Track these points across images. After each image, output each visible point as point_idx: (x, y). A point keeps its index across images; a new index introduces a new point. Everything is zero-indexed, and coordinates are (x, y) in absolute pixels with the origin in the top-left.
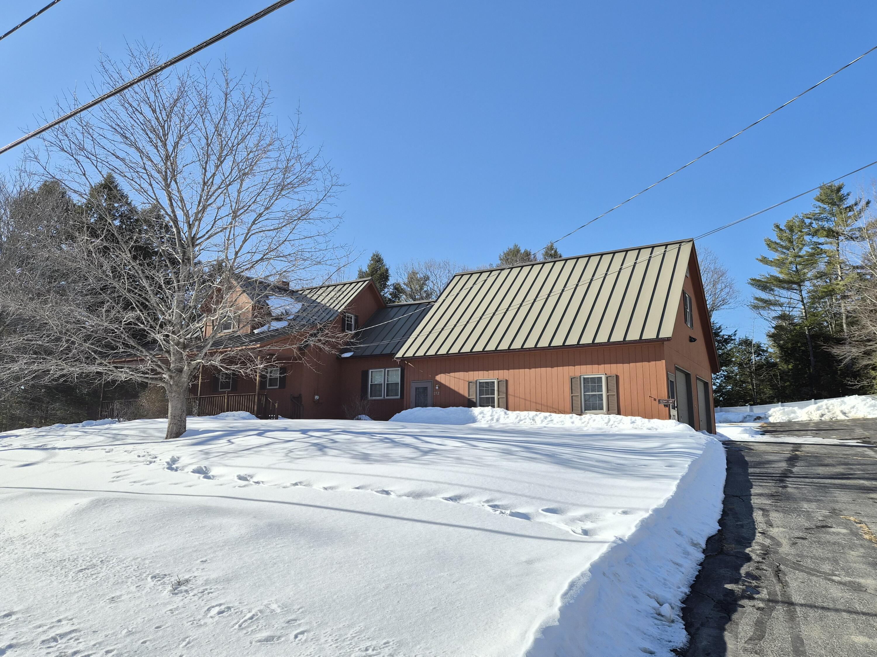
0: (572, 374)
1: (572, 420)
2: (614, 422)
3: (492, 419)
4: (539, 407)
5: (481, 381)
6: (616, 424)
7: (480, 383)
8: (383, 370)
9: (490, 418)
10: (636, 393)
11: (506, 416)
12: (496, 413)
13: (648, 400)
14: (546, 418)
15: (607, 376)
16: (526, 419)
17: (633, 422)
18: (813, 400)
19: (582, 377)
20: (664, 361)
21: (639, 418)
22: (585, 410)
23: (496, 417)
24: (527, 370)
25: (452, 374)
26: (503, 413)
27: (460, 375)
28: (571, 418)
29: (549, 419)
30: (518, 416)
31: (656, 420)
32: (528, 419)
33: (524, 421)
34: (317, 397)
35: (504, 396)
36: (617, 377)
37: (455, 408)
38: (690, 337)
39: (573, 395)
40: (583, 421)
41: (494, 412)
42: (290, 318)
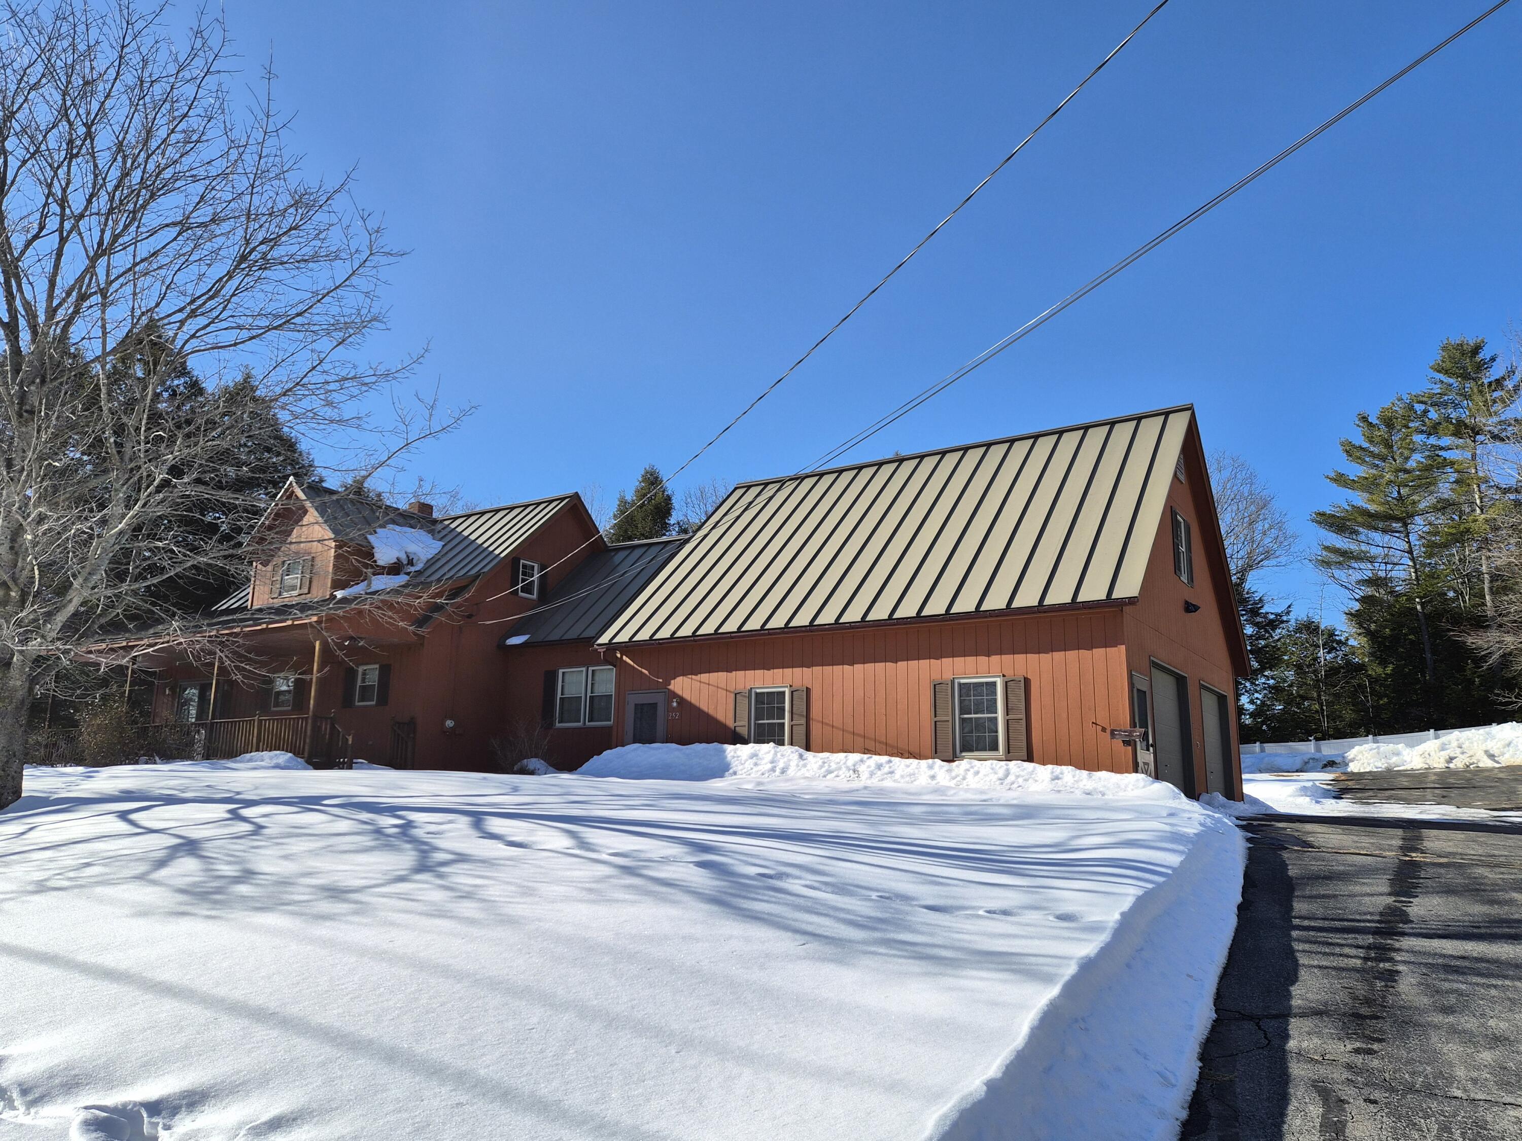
0: (936, 677)
1: (932, 773)
2: (1018, 777)
3: (773, 770)
4: (870, 745)
5: (758, 691)
6: (1020, 780)
7: (757, 694)
8: (584, 669)
9: (769, 766)
10: (1065, 715)
11: (802, 763)
12: (782, 755)
13: (1091, 731)
14: (879, 767)
15: (1006, 679)
16: (840, 769)
17: (1057, 778)
18: (1432, 731)
19: (956, 681)
20: (1123, 648)
21: (1070, 768)
22: (961, 752)
23: (781, 765)
24: (847, 667)
25: (704, 677)
26: (795, 756)
27: (719, 678)
28: (931, 767)
29: (886, 769)
30: (824, 763)
31: (1104, 772)
32: (844, 769)
33: (835, 773)
34: (449, 723)
35: (803, 721)
36: (1027, 681)
37: (704, 745)
38: (1187, 602)
39: (938, 719)
40: (953, 774)
41: (779, 755)
42: (412, 569)
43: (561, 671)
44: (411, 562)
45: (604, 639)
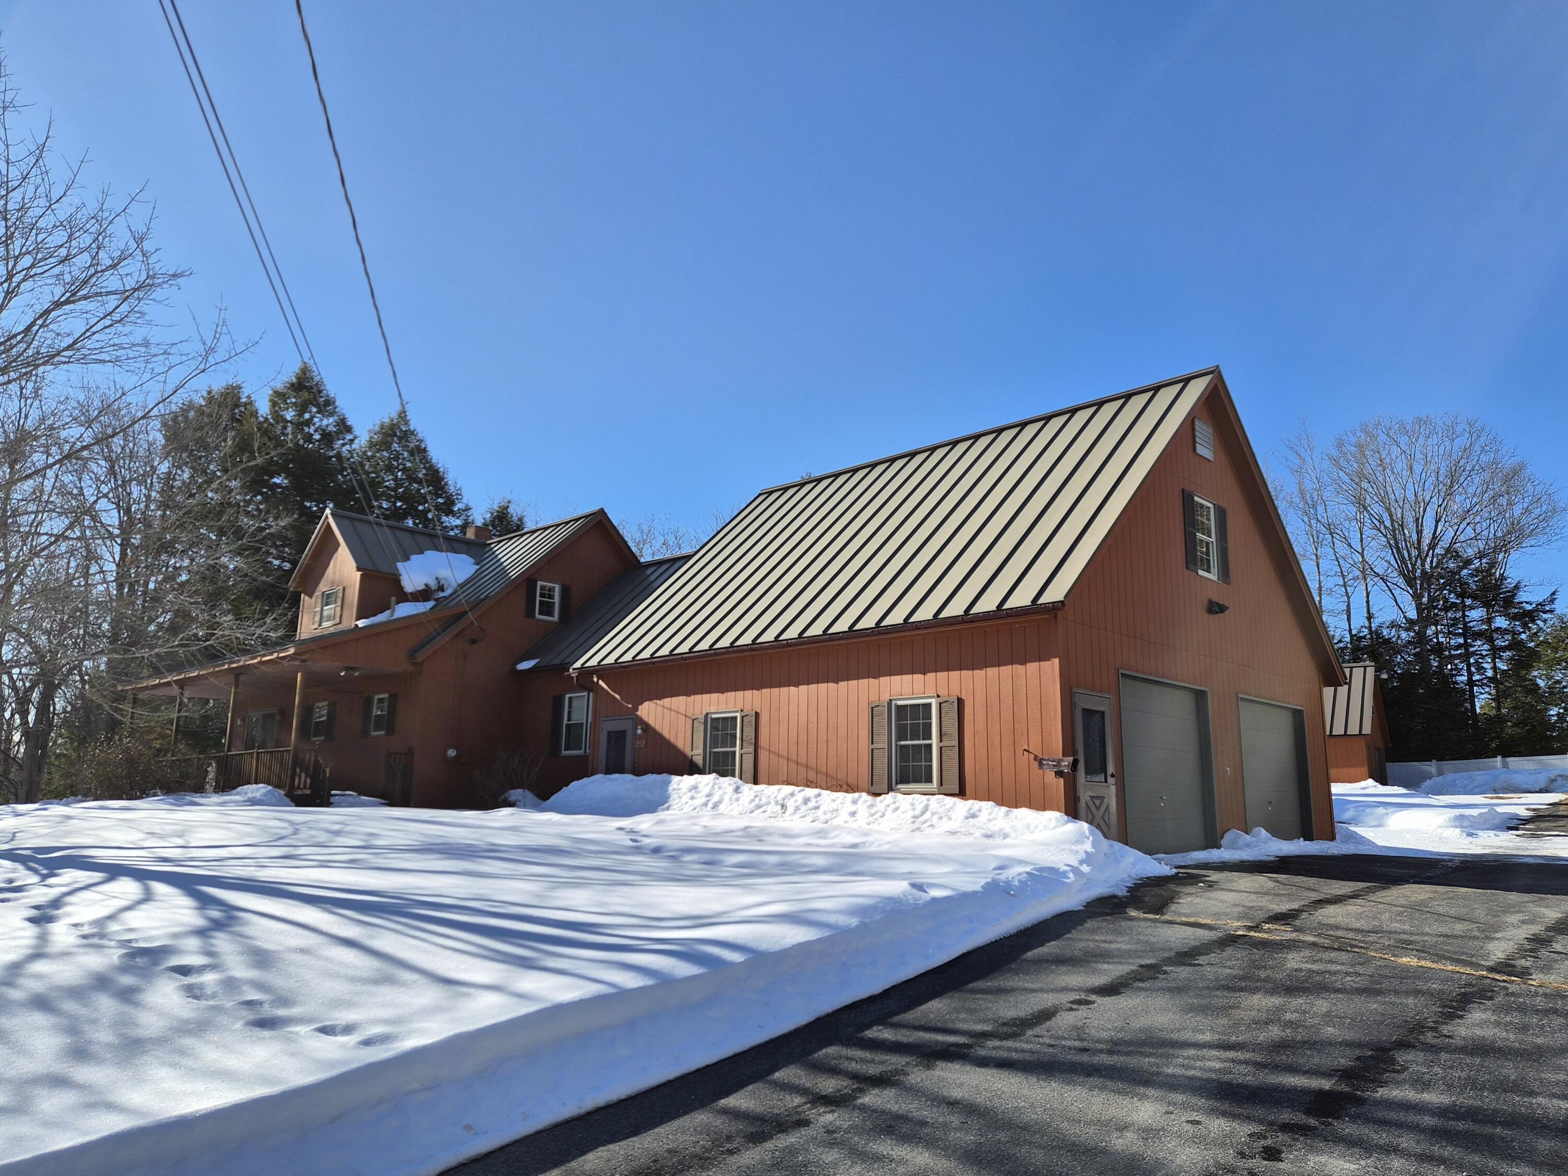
0: (874, 698)
1: (853, 808)
2: (933, 814)
3: (706, 804)
4: (812, 775)
5: (714, 716)
6: (935, 817)
7: (712, 719)
8: (585, 694)
9: (704, 800)
10: (997, 740)
11: (736, 796)
12: (720, 788)
13: (1024, 759)
14: (806, 801)
15: (940, 700)
16: (769, 803)
17: (973, 816)
19: (893, 702)
20: (1056, 661)
21: (991, 803)
22: (897, 784)
23: (715, 799)
24: (793, 689)
25: (667, 701)
26: (731, 789)
27: (679, 702)
28: (855, 802)
29: (811, 804)
30: (756, 796)
31: (1024, 809)
32: (773, 803)
33: (764, 808)
34: (452, 753)
35: (752, 749)
36: (960, 702)
37: (655, 776)
38: (1211, 602)
39: (874, 746)
40: (873, 811)
41: (716, 787)
42: (441, 595)
43: (567, 696)
44: (441, 588)
45: (578, 665)
